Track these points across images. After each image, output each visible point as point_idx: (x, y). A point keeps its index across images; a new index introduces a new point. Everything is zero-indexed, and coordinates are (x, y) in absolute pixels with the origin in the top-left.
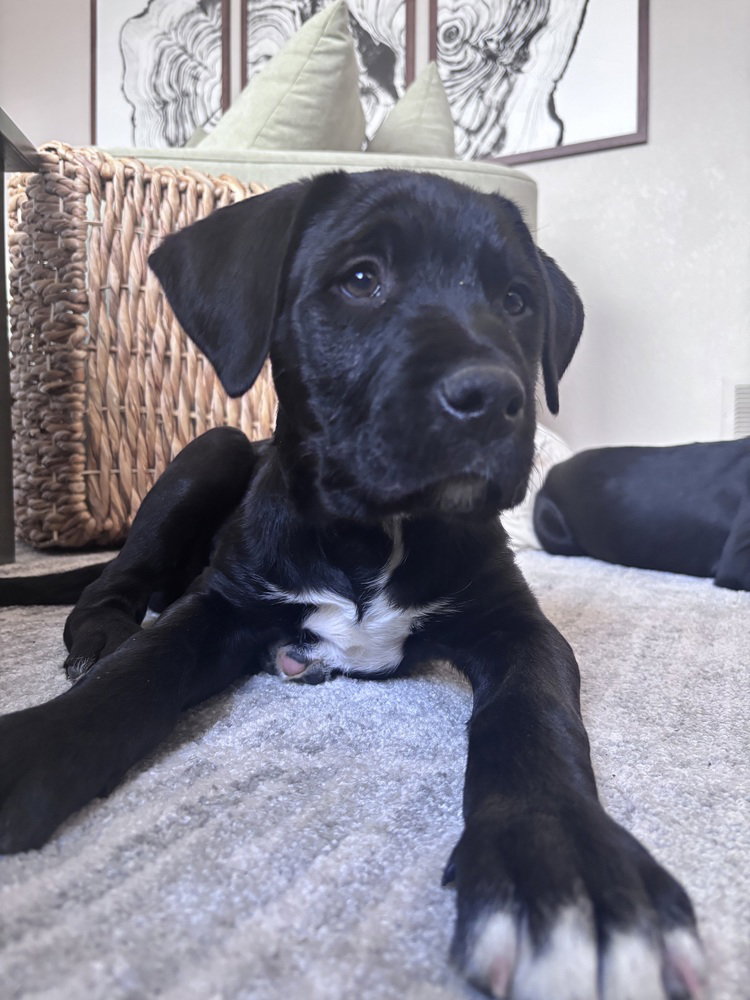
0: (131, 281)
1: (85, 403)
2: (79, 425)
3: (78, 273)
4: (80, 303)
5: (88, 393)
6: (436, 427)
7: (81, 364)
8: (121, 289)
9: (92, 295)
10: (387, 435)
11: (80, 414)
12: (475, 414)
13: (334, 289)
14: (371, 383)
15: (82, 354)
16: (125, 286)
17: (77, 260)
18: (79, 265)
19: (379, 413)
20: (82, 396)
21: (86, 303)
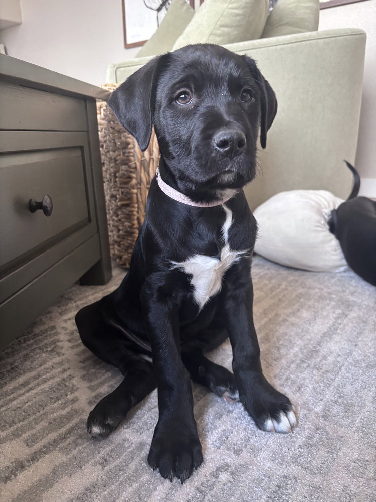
0: (154, 154)
1: (138, 212)
2: (136, 222)
3: (132, 154)
4: (133, 168)
5: (138, 208)
6: (213, 154)
7: (135, 196)
8: (150, 159)
9: (138, 164)
10: (197, 158)
11: (136, 218)
12: (226, 149)
13: (174, 103)
14: (191, 139)
15: (135, 191)
16: (152, 157)
17: (131, 148)
18: (132, 150)
19: (194, 150)
20: (136, 210)
21: (136, 168)
